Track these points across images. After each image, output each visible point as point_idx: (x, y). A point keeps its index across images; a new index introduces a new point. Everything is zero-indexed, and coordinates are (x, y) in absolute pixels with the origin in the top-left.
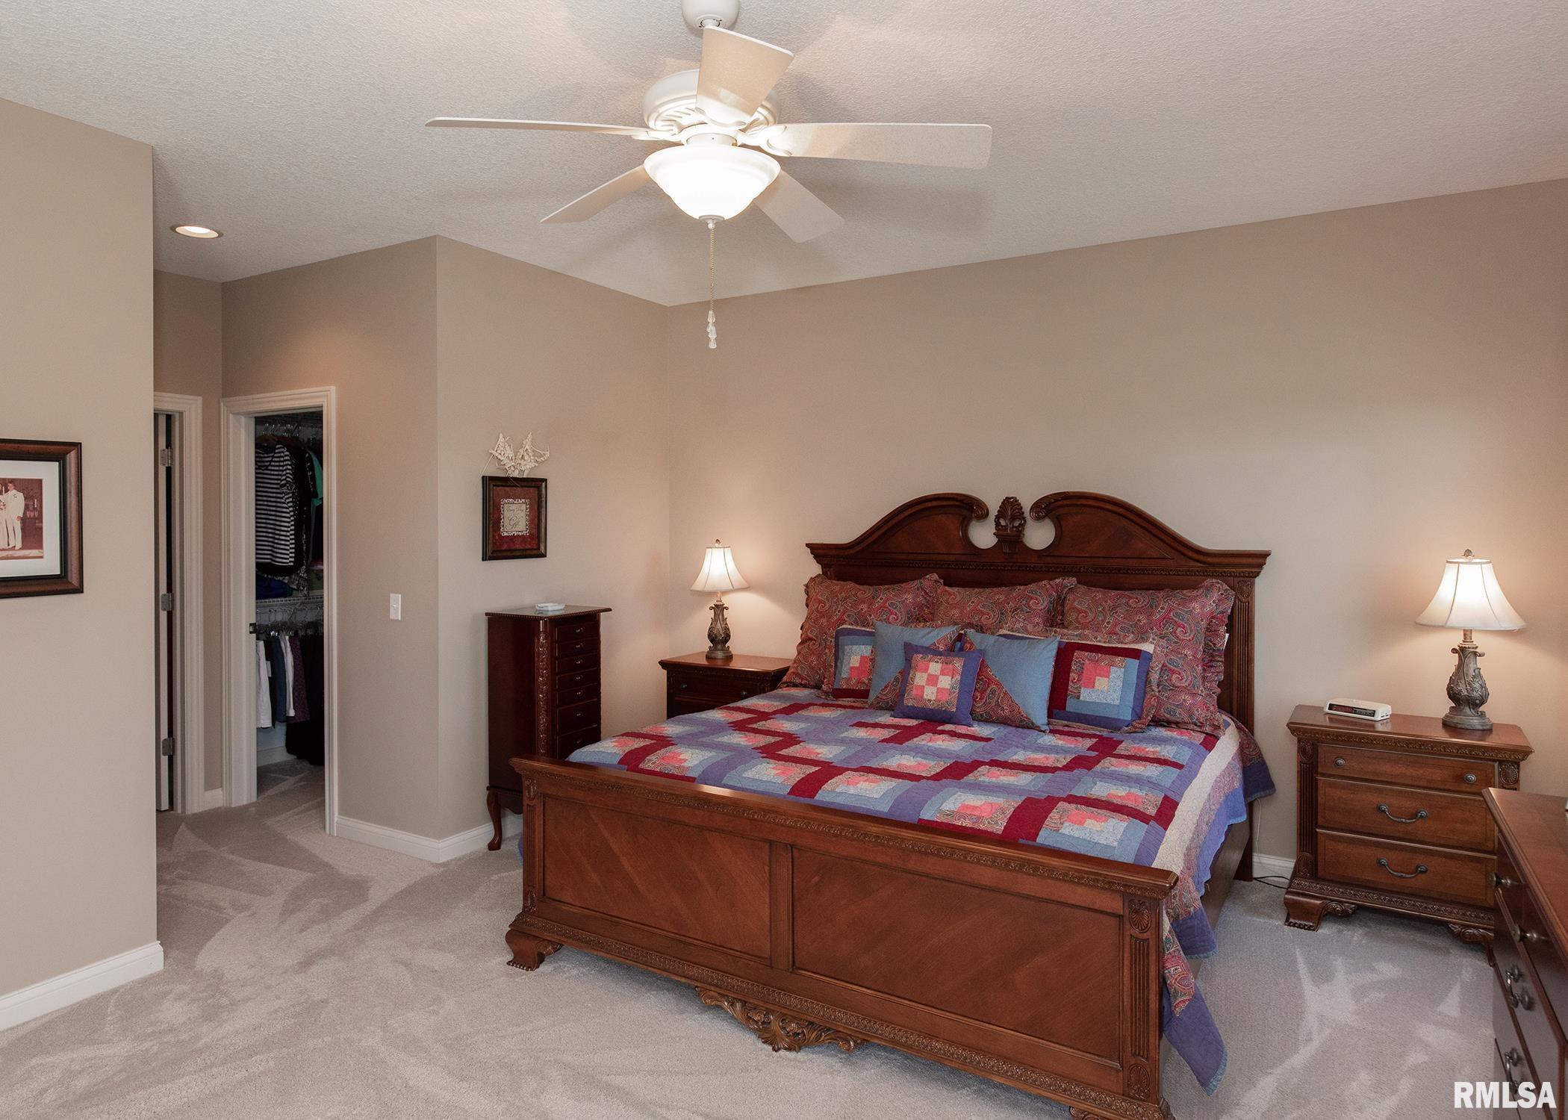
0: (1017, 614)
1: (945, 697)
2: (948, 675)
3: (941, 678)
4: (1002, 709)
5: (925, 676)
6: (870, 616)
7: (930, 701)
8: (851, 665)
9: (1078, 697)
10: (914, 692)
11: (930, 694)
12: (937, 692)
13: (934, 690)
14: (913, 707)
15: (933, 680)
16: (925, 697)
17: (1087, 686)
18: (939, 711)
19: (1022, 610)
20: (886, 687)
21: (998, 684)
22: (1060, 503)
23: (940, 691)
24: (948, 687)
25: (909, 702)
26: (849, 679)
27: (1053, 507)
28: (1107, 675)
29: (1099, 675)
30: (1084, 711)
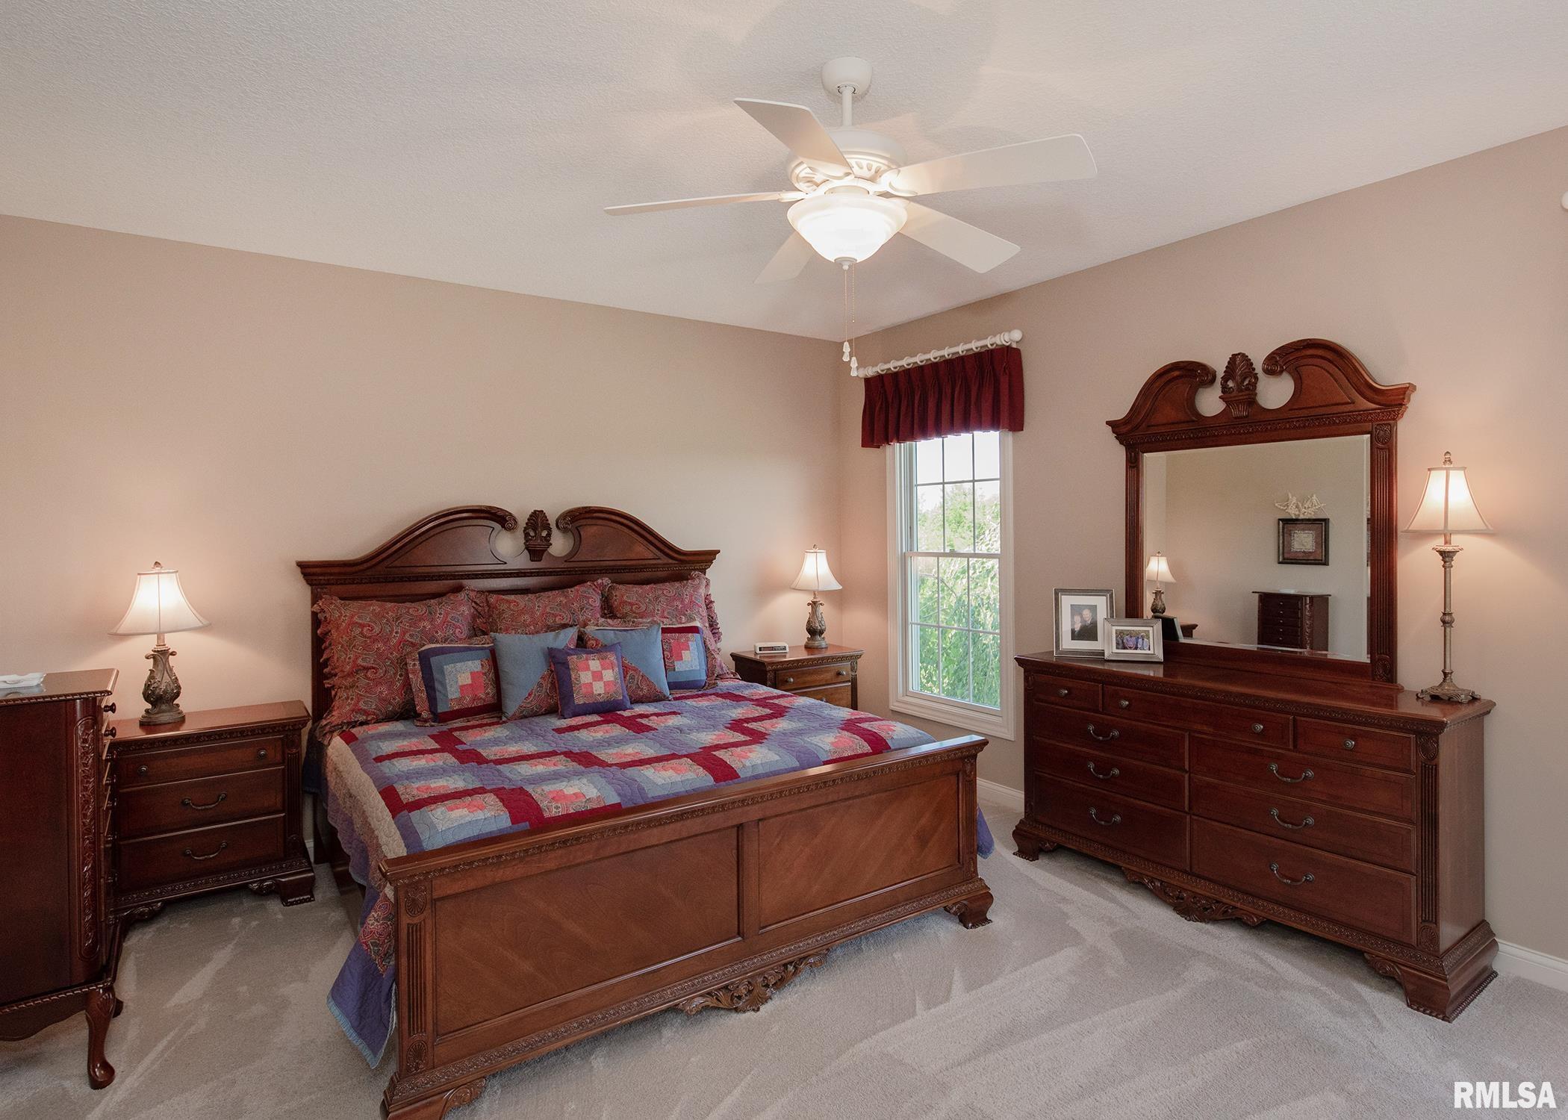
0: (585, 612)
1: (612, 689)
2: (608, 669)
3: (605, 672)
4: (642, 690)
5: (589, 674)
6: (437, 632)
7: (600, 695)
8: (460, 684)
9: (674, 670)
10: (584, 690)
11: (599, 688)
12: (605, 686)
13: (601, 684)
14: (585, 703)
15: (597, 676)
16: (595, 692)
17: (677, 660)
18: (608, 702)
19: (587, 609)
20: (530, 695)
21: (635, 670)
22: (583, 516)
23: (607, 684)
24: (612, 679)
25: (579, 700)
26: (459, 700)
27: (578, 519)
28: (687, 648)
29: (683, 650)
30: (682, 679)
